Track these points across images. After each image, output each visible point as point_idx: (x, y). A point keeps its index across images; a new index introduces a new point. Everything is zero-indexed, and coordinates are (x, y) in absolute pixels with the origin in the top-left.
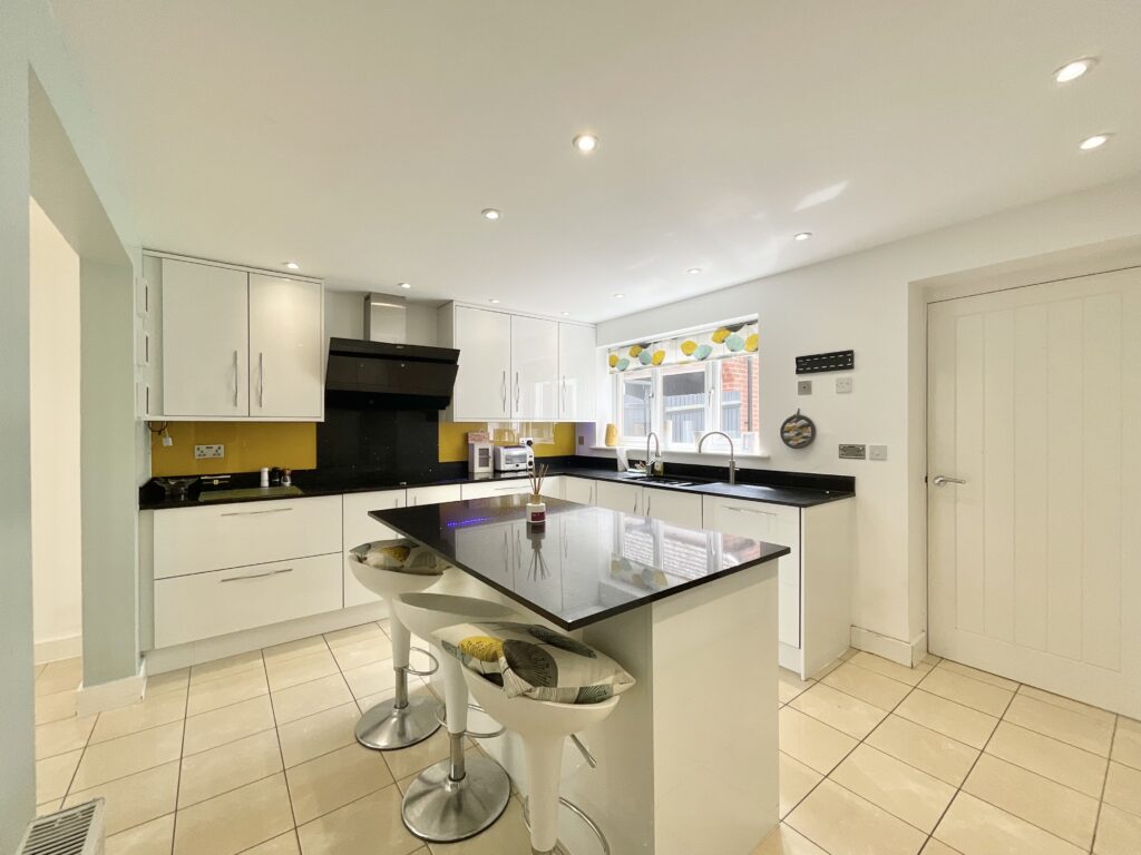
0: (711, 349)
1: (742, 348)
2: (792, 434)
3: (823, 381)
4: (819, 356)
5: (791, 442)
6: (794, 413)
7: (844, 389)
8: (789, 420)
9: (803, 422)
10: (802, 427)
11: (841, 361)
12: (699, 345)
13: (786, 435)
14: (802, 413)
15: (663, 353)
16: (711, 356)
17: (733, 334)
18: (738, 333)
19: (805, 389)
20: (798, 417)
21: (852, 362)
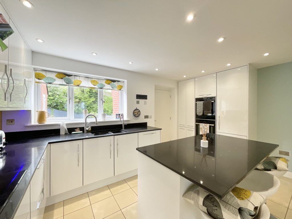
0: (104, 86)
1: (116, 88)
2: (136, 114)
3: (142, 101)
4: (141, 95)
5: (136, 116)
6: (136, 108)
7: (145, 103)
8: (135, 110)
9: (138, 111)
10: (138, 112)
11: (144, 97)
12: (99, 83)
13: (135, 114)
14: (138, 108)
15: (81, 82)
16: (104, 88)
17: (113, 83)
18: (114, 83)
19: (138, 102)
20: (137, 109)
21: (147, 97)
